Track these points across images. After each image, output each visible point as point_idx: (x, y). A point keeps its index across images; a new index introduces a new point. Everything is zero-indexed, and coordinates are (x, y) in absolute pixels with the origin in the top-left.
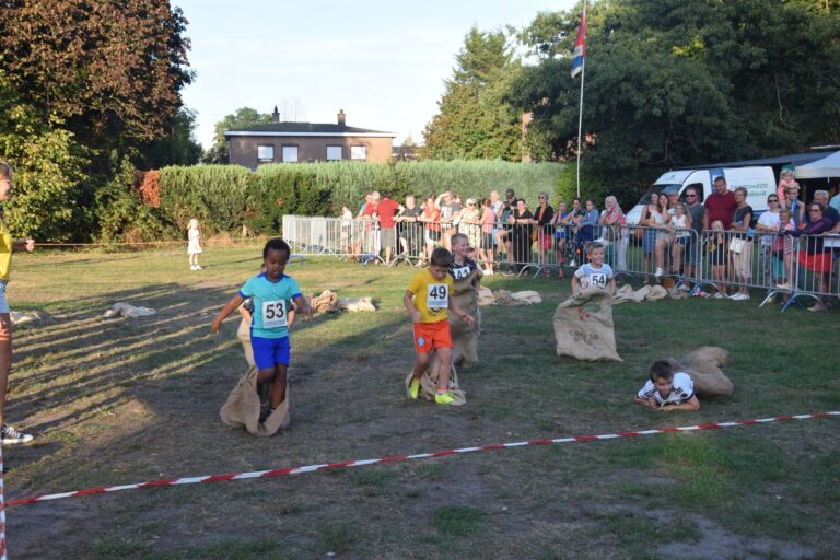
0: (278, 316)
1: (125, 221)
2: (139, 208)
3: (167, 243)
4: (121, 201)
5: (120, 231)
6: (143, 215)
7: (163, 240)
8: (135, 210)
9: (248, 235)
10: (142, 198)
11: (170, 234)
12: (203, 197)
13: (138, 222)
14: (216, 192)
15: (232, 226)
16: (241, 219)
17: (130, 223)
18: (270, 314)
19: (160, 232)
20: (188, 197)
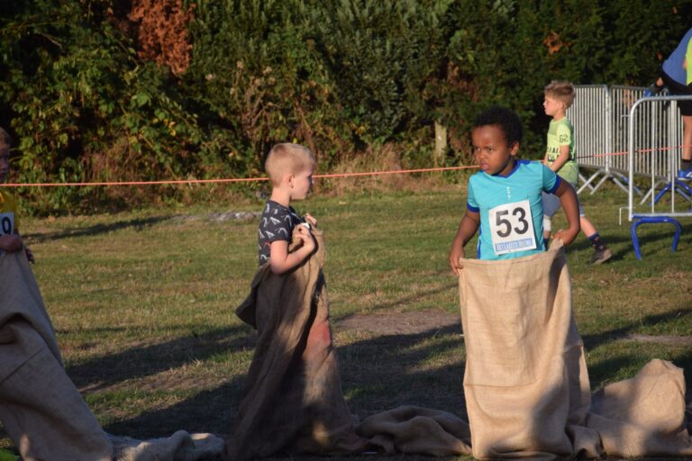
0: (518, 231)
1: (87, 119)
2: (129, 76)
3: (211, 182)
4: (78, 55)
5: (75, 149)
6: (143, 99)
7: (200, 175)
8: (118, 82)
9: (450, 153)
10: (138, 46)
11: (222, 154)
12: (317, 37)
13: (127, 120)
14: (357, 23)
15: (402, 126)
16: (432, 103)
17: (104, 123)
18: (503, 228)
19: (193, 148)
20: (274, 38)
